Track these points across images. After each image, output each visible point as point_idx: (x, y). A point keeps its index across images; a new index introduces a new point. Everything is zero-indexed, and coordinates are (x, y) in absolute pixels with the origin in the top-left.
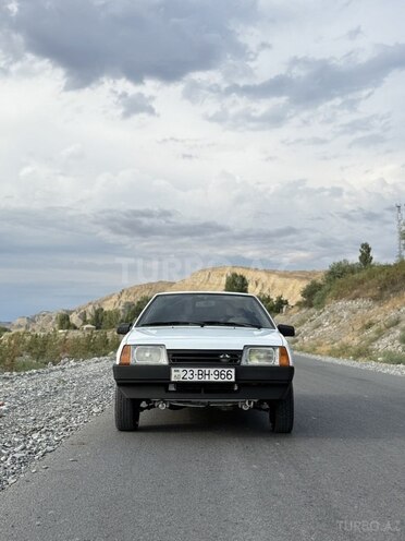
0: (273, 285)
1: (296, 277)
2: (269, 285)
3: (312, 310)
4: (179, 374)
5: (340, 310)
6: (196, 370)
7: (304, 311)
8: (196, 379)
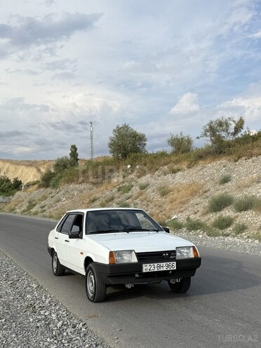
0: (7, 170)
1: (23, 165)
2: (5, 170)
3: (49, 190)
4: (147, 268)
5: (72, 190)
6: (156, 265)
7: (42, 189)
8: (156, 270)
